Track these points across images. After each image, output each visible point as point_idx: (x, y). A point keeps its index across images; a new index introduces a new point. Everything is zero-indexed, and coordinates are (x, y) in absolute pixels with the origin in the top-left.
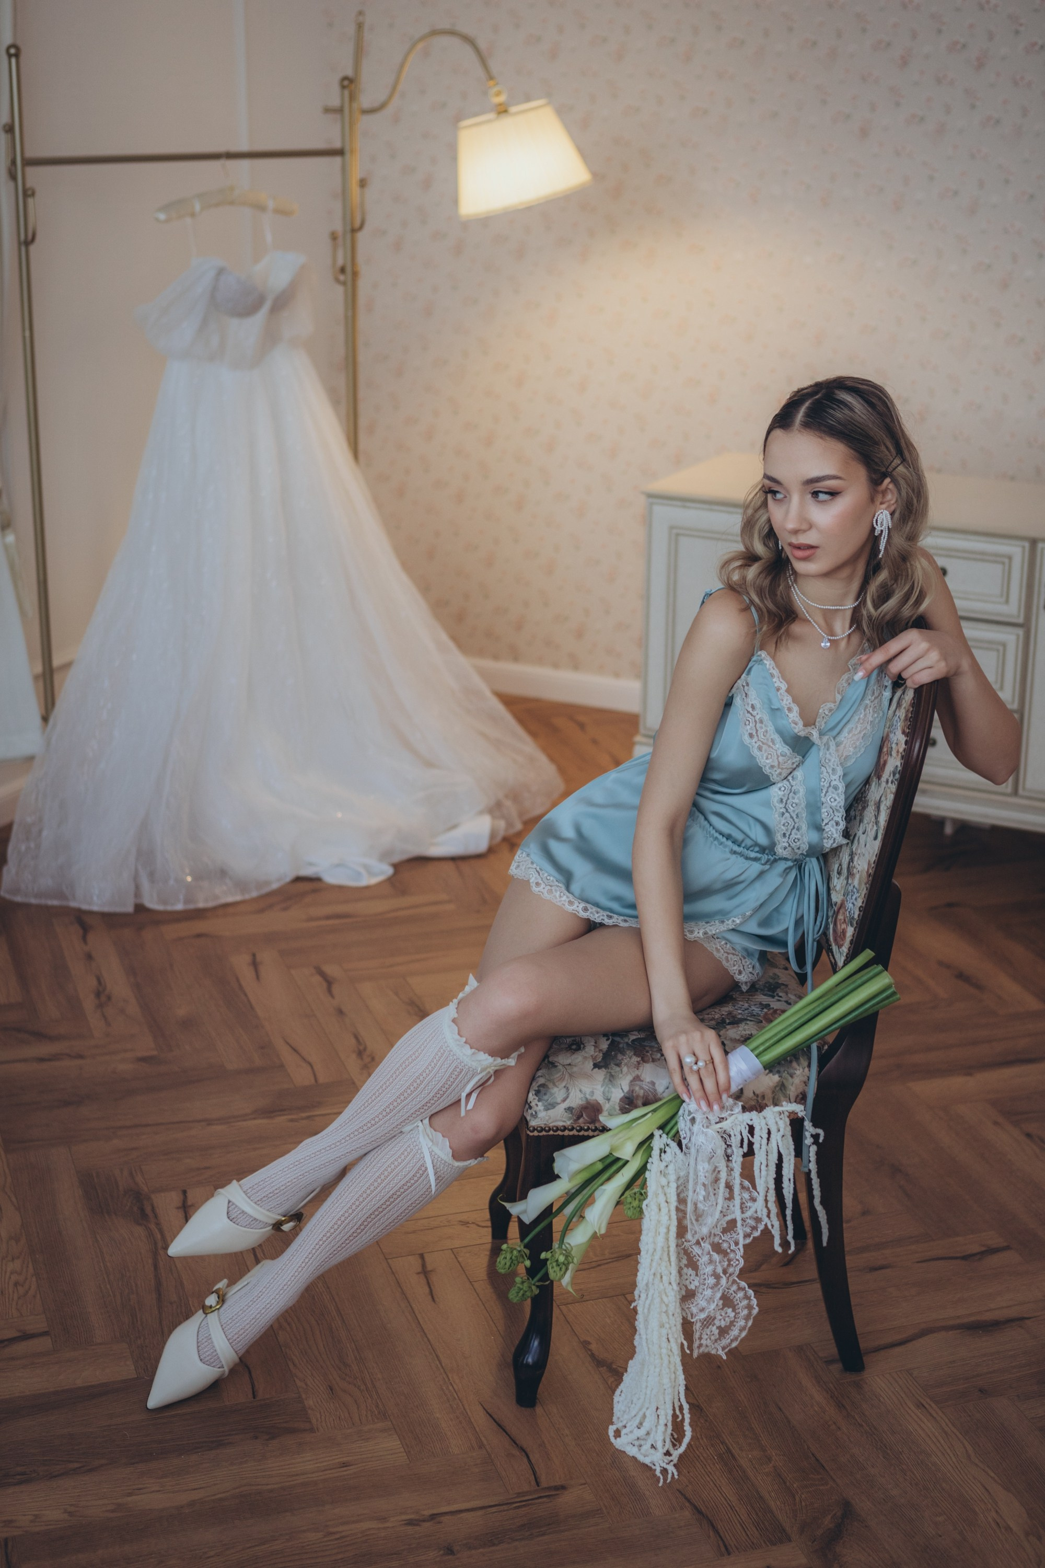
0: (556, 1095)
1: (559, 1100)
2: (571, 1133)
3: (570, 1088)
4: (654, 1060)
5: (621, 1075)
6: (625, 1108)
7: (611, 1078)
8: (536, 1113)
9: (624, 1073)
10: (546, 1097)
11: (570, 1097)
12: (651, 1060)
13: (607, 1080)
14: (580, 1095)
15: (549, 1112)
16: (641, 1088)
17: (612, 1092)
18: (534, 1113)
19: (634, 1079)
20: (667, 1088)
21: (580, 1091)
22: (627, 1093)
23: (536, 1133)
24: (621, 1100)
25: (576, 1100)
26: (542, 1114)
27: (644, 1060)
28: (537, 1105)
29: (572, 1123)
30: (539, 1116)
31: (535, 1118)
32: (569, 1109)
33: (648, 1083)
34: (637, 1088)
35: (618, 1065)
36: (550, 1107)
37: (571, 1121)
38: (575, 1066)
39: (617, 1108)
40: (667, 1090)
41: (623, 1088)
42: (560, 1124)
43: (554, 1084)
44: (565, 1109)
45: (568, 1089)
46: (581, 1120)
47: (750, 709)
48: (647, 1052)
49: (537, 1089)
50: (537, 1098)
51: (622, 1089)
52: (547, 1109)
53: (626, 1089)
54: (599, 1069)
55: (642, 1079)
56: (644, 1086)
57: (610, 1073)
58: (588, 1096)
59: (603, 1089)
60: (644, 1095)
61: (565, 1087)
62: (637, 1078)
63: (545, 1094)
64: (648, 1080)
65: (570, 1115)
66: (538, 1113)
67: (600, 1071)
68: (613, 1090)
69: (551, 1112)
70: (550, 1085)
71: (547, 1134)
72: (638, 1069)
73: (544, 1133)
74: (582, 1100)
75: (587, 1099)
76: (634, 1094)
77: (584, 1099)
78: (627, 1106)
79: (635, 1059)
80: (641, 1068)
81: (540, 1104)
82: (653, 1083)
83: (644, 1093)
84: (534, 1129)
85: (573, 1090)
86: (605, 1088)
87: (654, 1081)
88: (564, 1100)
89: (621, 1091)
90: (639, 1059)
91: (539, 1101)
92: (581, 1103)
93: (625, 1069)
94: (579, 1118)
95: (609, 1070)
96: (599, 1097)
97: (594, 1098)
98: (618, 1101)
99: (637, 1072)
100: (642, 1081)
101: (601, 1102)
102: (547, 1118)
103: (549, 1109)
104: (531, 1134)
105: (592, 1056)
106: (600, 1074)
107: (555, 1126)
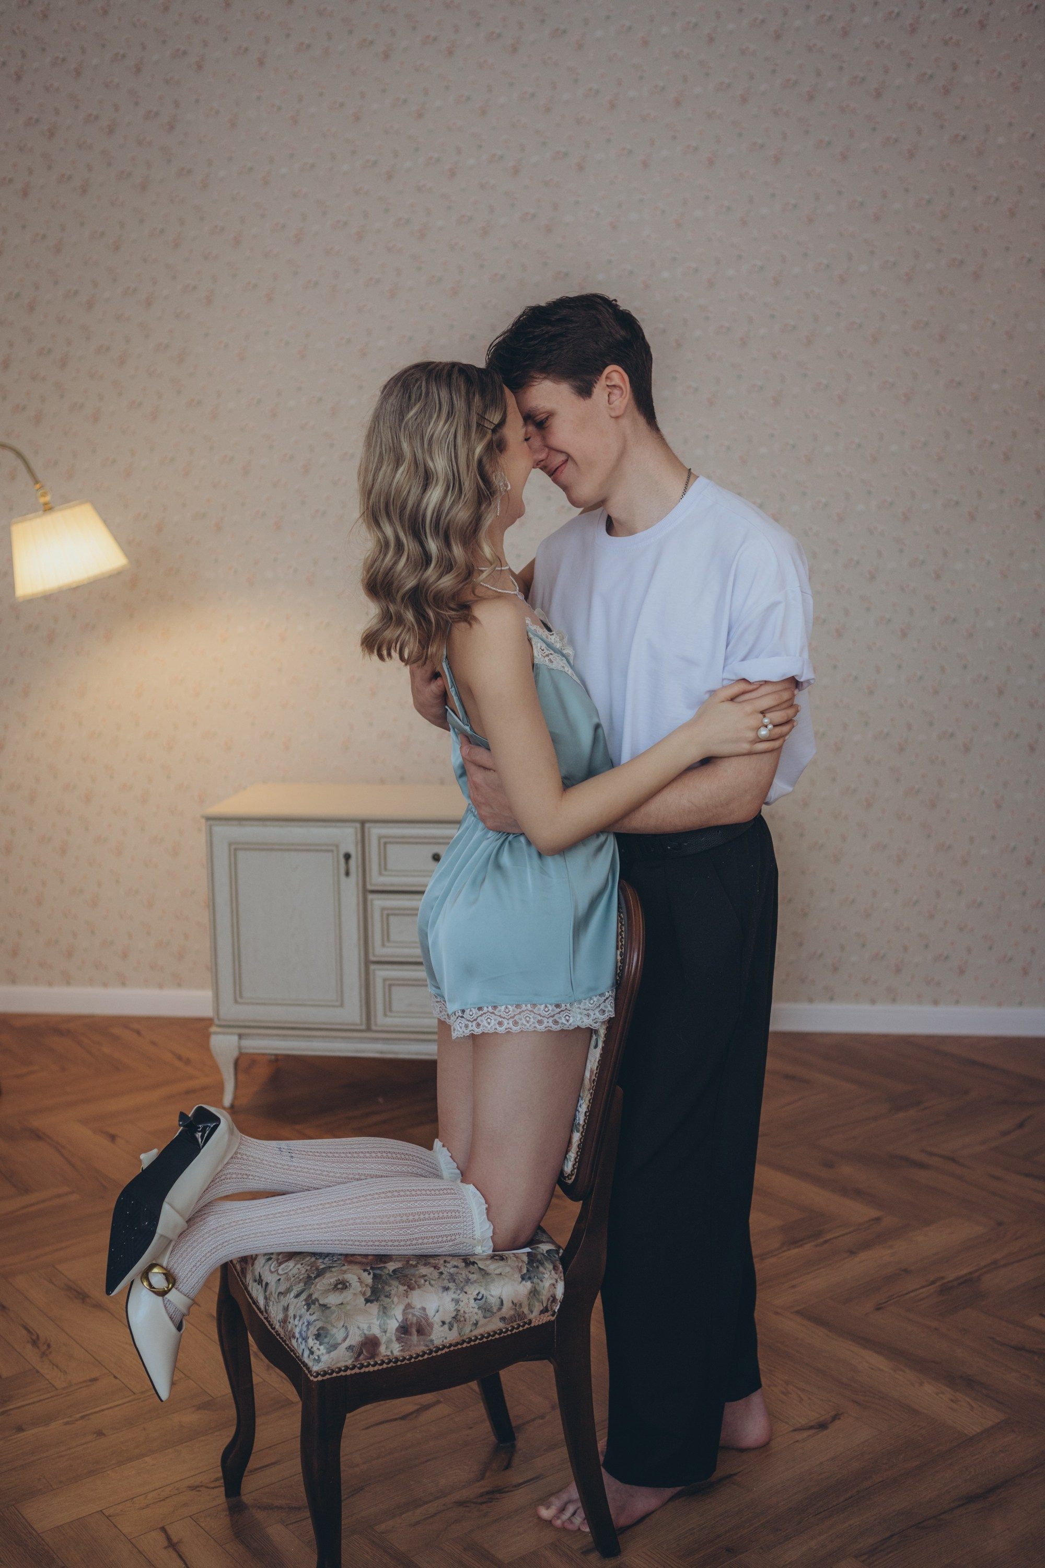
0: (336, 1335)
1: (339, 1340)
2: (353, 1372)
3: (348, 1327)
4: (419, 1287)
5: (393, 1306)
6: (401, 1337)
7: (384, 1310)
8: (319, 1357)
9: (395, 1303)
10: (326, 1340)
11: (351, 1333)
12: (417, 1287)
13: (381, 1313)
14: (358, 1332)
15: (332, 1354)
16: (414, 1315)
17: (387, 1324)
18: (317, 1358)
19: (406, 1307)
20: (438, 1312)
21: (359, 1328)
22: (402, 1322)
23: (320, 1378)
24: (397, 1330)
25: (355, 1338)
26: (324, 1358)
27: (411, 1288)
28: (319, 1349)
29: (353, 1362)
30: (322, 1360)
31: (319, 1363)
32: (350, 1348)
33: (419, 1309)
34: (410, 1316)
35: (388, 1296)
36: (331, 1349)
37: (352, 1360)
38: (348, 1304)
39: (394, 1338)
40: (437, 1314)
41: (397, 1318)
42: (342, 1364)
43: (334, 1326)
44: (346, 1348)
45: (346, 1328)
46: (362, 1357)
48: (411, 1280)
49: (317, 1333)
50: (318, 1342)
51: (396, 1319)
52: (329, 1352)
53: (400, 1318)
54: (371, 1303)
55: (412, 1306)
56: (417, 1313)
57: (383, 1305)
58: (366, 1332)
59: (379, 1321)
60: (417, 1322)
61: (343, 1326)
62: (409, 1306)
63: (326, 1337)
64: (419, 1306)
65: (352, 1354)
66: (321, 1357)
67: (372, 1305)
68: (388, 1321)
69: (333, 1354)
70: (329, 1327)
71: (331, 1376)
72: (407, 1297)
73: (328, 1376)
74: (361, 1337)
75: (365, 1334)
76: (408, 1323)
77: (363, 1335)
78: (403, 1336)
79: (402, 1288)
80: (410, 1296)
81: (322, 1347)
82: (424, 1309)
83: (417, 1319)
84: (318, 1374)
85: (352, 1328)
86: (381, 1321)
87: (424, 1306)
88: (345, 1340)
89: (396, 1321)
90: (406, 1288)
91: (320, 1344)
92: (360, 1339)
93: (396, 1299)
94: (359, 1355)
95: (382, 1303)
96: (376, 1331)
97: (371, 1332)
98: (394, 1331)
99: (407, 1301)
100: (414, 1308)
101: (378, 1336)
102: (330, 1360)
103: (331, 1351)
104: (315, 1380)
105: (361, 1292)
106: (374, 1308)
107: (337, 1368)
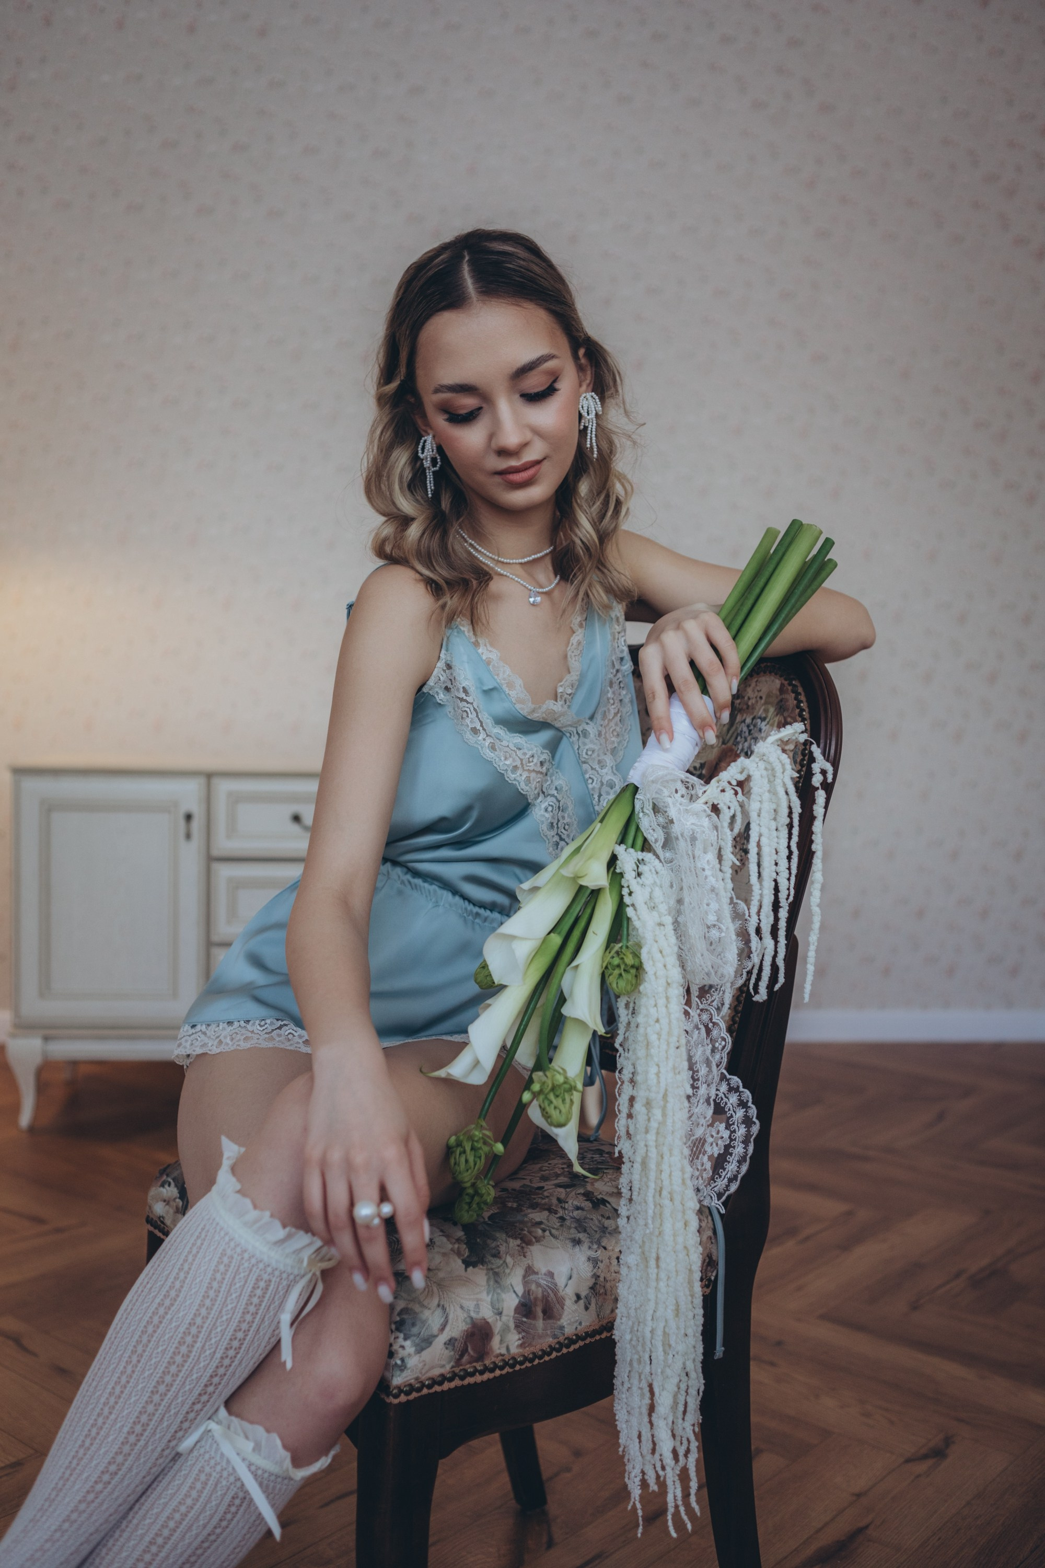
0: (430, 1322)
1: (435, 1328)
2: (452, 1385)
3: (447, 1306)
4: (538, 1240)
5: (507, 1271)
6: (523, 1323)
7: (496, 1277)
8: (402, 1360)
9: (510, 1266)
10: (415, 1330)
11: (451, 1317)
12: (534, 1240)
13: (492, 1283)
14: (462, 1315)
15: (425, 1353)
16: (538, 1285)
17: (503, 1301)
18: (399, 1362)
19: (526, 1271)
20: (570, 1278)
21: (462, 1307)
22: (523, 1296)
23: (403, 1398)
24: (517, 1310)
25: (457, 1327)
26: (413, 1362)
27: (526, 1242)
28: (403, 1347)
29: (453, 1367)
30: (409, 1366)
31: (402, 1371)
32: (450, 1343)
33: (545, 1274)
34: (533, 1287)
35: (497, 1255)
36: (423, 1345)
37: (452, 1364)
38: (439, 1269)
39: (512, 1325)
40: (570, 1282)
41: (516, 1289)
42: (436, 1372)
43: (423, 1306)
44: (445, 1344)
45: (444, 1309)
46: (466, 1358)
47: (463, 695)
48: (522, 1230)
49: (398, 1319)
50: (401, 1335)
51: (514, 1292)
52: (420, 1350)
53: (520, 1290)
54: (474, 1267)
55: (536, 1270)
56: (543, 1282)
57: (492, 1269)
58: (473, 1315)
59: (490, 1296)
60: (543, 1296)
61: (439, 1305)
62: (529, 1271)
63: (414, 1325)
64: (544, 1270)
65: (452, 1353)
66: (406, 1360)
67: (476, 1270)
68: (504, 1296)
69: (426, 1354)
70: (417, 1308)
71: (419, 1394)
72: (525, 1256)
73: (414, 1395)
74: (466, 1323)
75: (472, 1318)
76: (532, 1297)
77: (468, 1320)
78: (524, 1319)
79: (514, 1243)
80: (528, 1254)
81: (408, 1344)
82: (551, 1274)
83: (543, 1292)
84: (401, 1391)
85: (452, 1308)
86: (493, 1295)
87: (551, 1270)
88: (442, 1329)
89: (514, 1295)
90: (519, 1242)
91: (405, 1339)
92: (465, 1328)
93: (509, 1260)
94: (462, 1356)
95: (490, 1266)
96: (486, 1313)
97: (480, 1316)
98: (512, 1313)
99: (526, 1262)
100: (537, 1273)
101: (490, 1320)
102: (420, 1366)
103: (422, 1349)
104: (396, 1401)
105: (452, 1250)
106: (479, 1275)
107: (429, 1379)
